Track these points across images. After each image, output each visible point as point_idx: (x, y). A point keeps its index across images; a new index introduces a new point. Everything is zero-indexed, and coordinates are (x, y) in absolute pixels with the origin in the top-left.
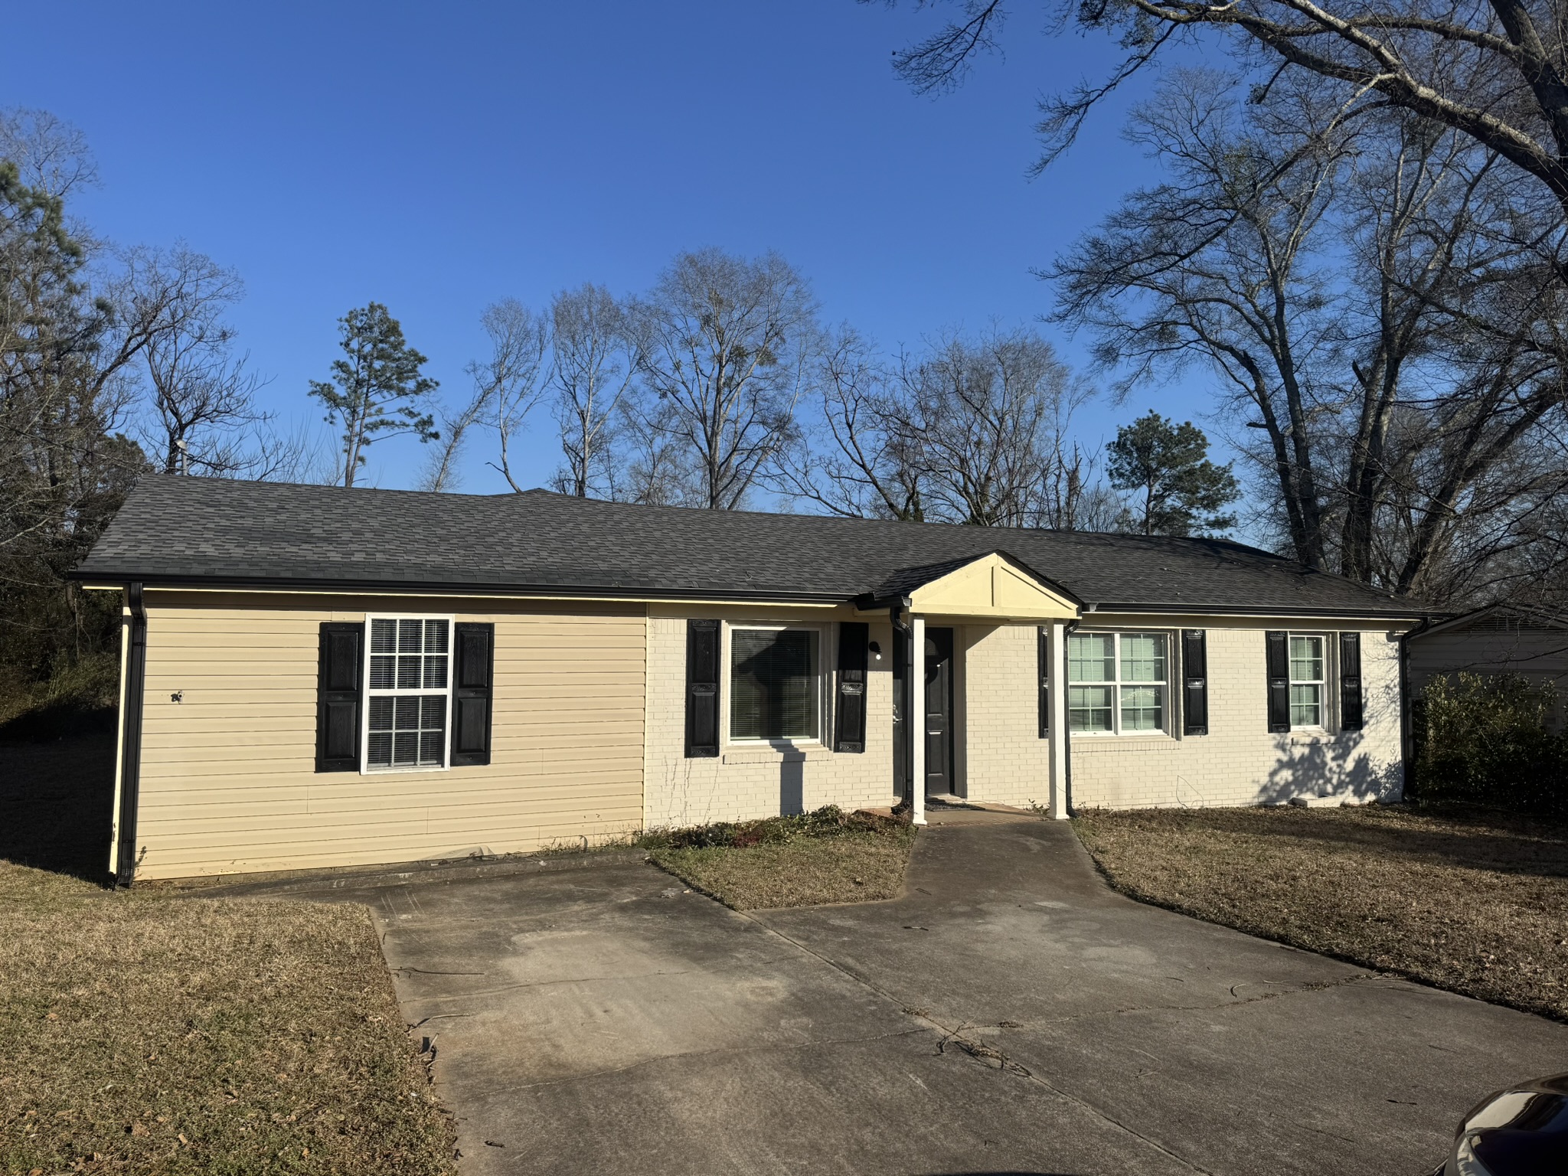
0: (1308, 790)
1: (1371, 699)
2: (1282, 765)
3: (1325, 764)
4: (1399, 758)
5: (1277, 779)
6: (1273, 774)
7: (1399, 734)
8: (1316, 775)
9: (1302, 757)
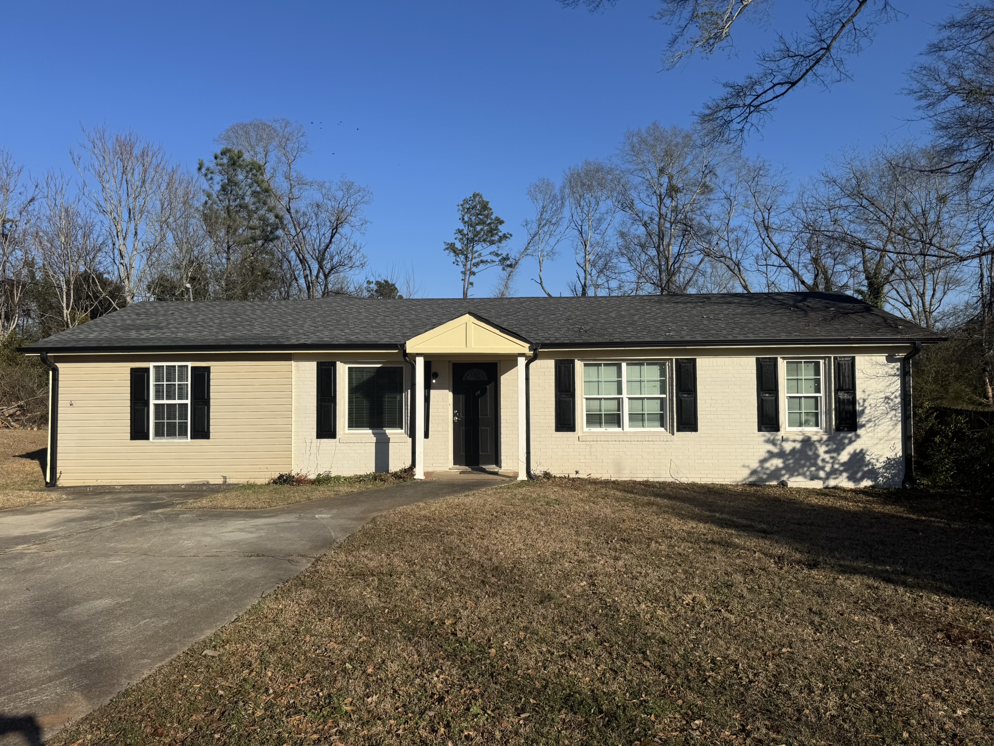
0: (799, 475)
1: (869, 408)
2: (771, 455)
3: (818, 456)
4: (900, 454)
5: (768, 465)
6: (763, 461)
7: (900, 435)
8: (808, 464)
9: (793, 450)
